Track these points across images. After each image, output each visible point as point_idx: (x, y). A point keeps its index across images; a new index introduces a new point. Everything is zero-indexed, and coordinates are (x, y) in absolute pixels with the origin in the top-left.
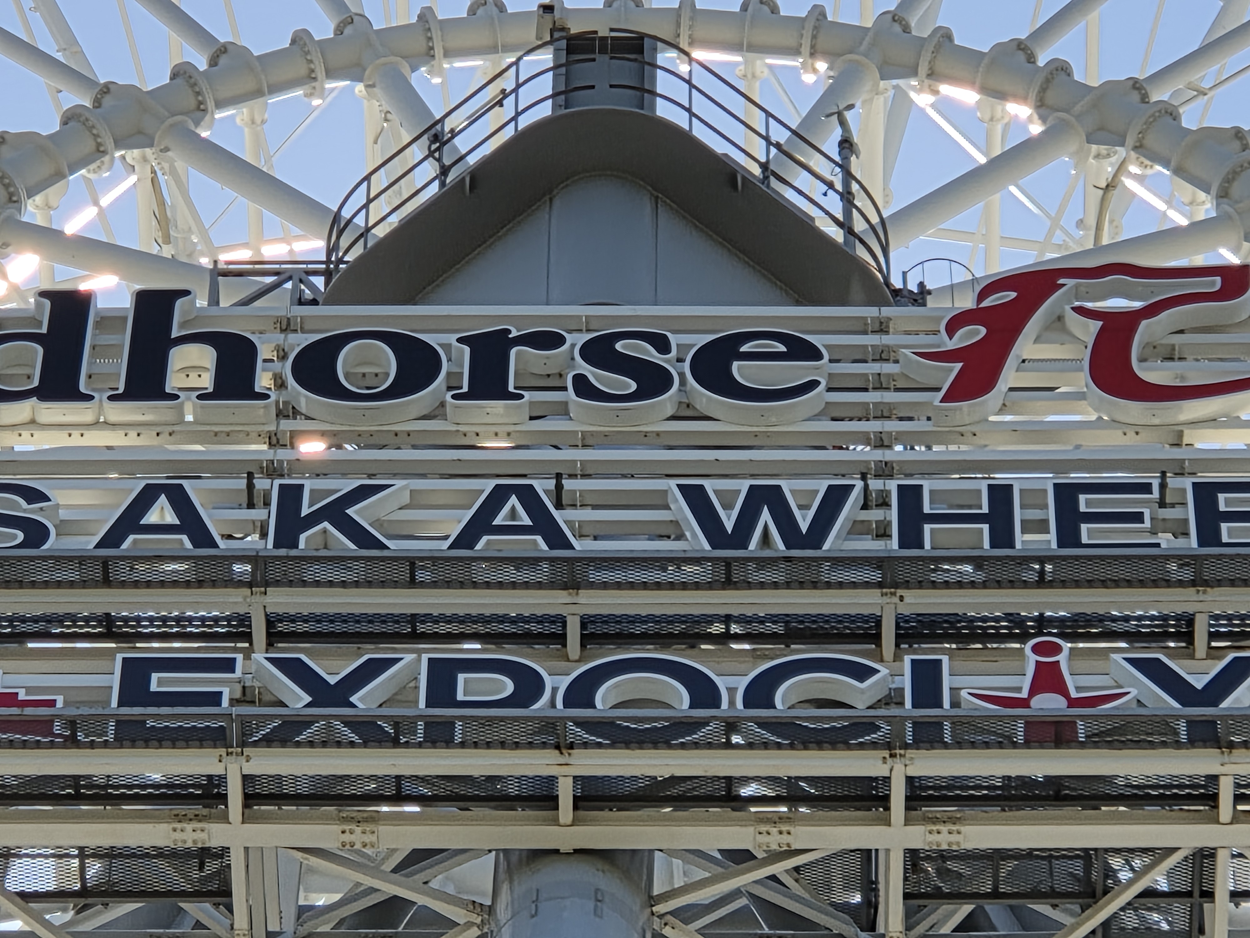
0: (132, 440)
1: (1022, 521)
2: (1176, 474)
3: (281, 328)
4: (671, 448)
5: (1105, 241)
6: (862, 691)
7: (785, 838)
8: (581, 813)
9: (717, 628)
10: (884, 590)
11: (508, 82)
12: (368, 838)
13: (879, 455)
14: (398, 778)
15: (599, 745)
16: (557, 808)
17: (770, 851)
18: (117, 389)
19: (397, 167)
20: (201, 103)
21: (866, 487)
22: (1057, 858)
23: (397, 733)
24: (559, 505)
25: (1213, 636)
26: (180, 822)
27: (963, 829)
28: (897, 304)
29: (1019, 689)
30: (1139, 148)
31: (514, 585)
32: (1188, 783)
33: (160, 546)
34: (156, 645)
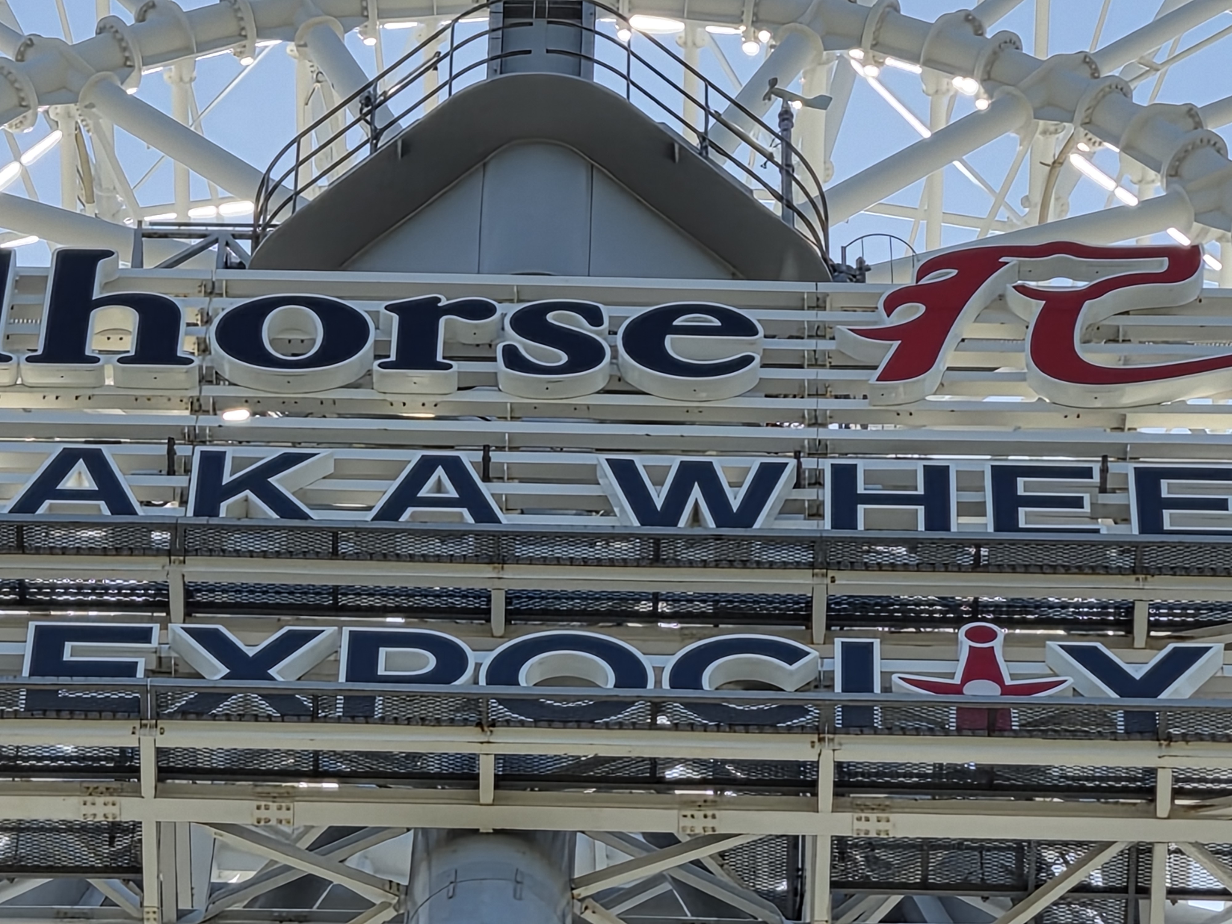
0: (50, 403)
1: (958, 503)
2: (1119, 459)
3: (205, 292)
4: (602, 422)
5: (1050, 219)
6: (791, 673)
7: (710, 823)
8: (501, 792)
9: (645, 607)
10: (816, 571)
11: (443, 45)
12: (285, 815)
13: (812, 433)
14: (316, 754)
15: (522, 724)
16: (477, 787)
17: (695, 835)
18: (36, 350)
19: (328, 130)
20: (127, 59)
21: (799, 465)
22: (989, 849)
23: (316, 707)
24: (486, 478)
25: (1153, 625)
26: (90, 795)
27: (892, 817)
28: (835, 280)
29: (952, 675)
30: (1088, 124)
31: (438, 559)
32: (1124, 775)
33: (78, 513)
34: (71, 613)
